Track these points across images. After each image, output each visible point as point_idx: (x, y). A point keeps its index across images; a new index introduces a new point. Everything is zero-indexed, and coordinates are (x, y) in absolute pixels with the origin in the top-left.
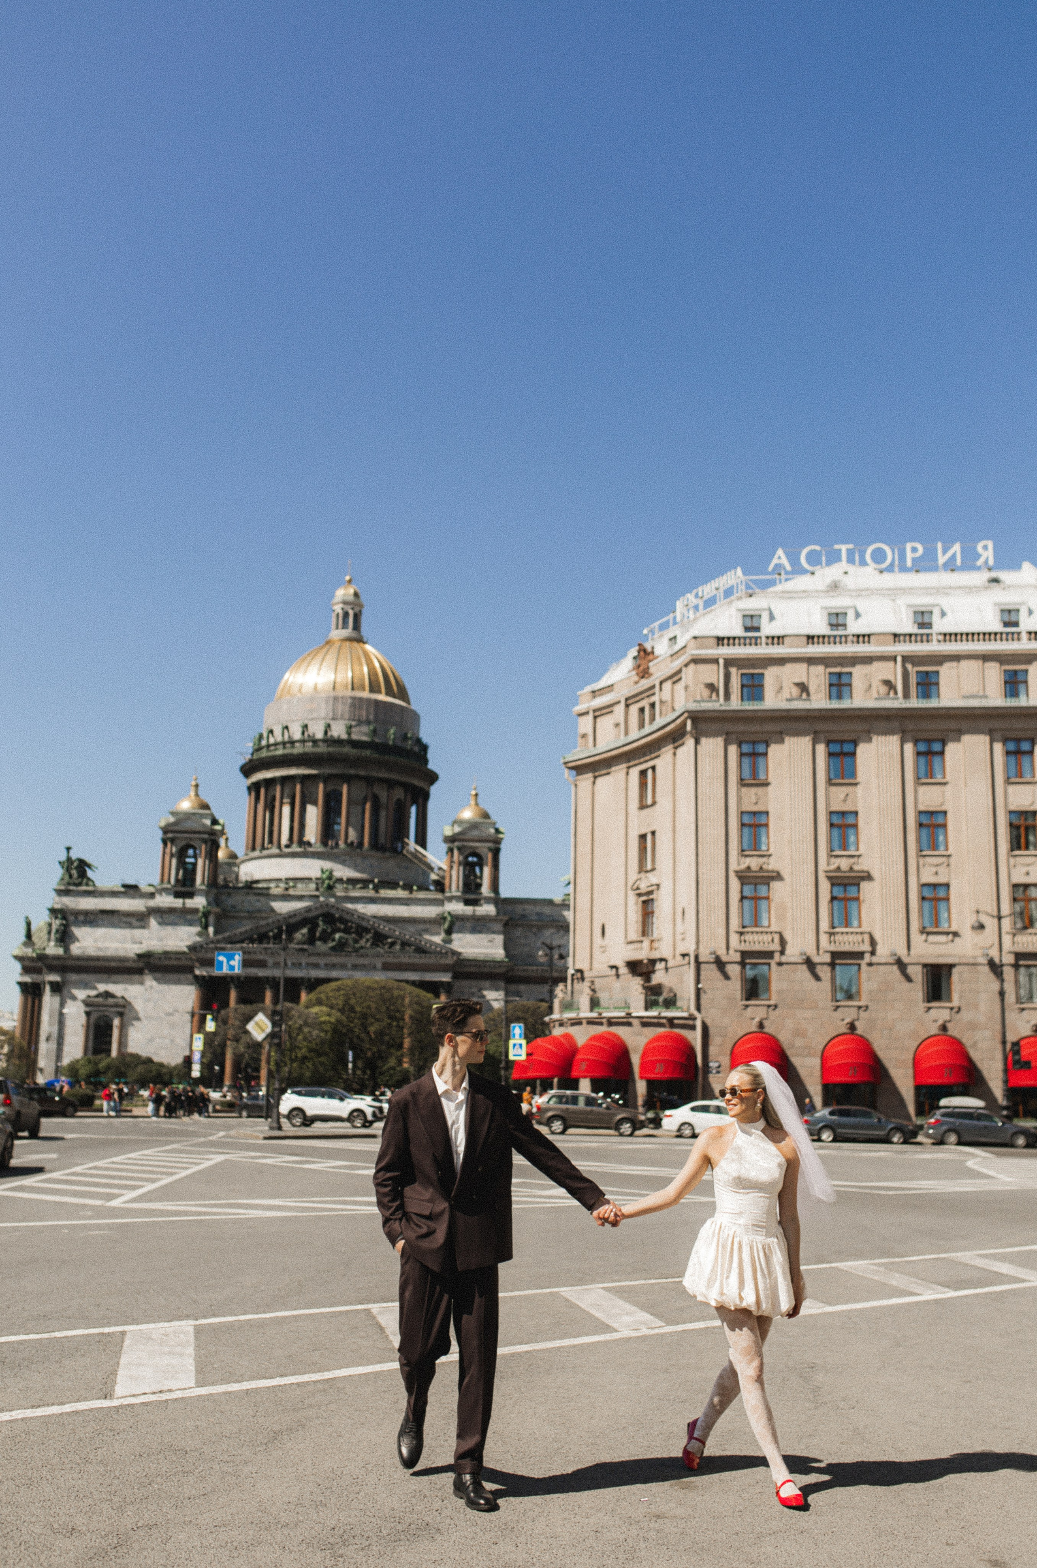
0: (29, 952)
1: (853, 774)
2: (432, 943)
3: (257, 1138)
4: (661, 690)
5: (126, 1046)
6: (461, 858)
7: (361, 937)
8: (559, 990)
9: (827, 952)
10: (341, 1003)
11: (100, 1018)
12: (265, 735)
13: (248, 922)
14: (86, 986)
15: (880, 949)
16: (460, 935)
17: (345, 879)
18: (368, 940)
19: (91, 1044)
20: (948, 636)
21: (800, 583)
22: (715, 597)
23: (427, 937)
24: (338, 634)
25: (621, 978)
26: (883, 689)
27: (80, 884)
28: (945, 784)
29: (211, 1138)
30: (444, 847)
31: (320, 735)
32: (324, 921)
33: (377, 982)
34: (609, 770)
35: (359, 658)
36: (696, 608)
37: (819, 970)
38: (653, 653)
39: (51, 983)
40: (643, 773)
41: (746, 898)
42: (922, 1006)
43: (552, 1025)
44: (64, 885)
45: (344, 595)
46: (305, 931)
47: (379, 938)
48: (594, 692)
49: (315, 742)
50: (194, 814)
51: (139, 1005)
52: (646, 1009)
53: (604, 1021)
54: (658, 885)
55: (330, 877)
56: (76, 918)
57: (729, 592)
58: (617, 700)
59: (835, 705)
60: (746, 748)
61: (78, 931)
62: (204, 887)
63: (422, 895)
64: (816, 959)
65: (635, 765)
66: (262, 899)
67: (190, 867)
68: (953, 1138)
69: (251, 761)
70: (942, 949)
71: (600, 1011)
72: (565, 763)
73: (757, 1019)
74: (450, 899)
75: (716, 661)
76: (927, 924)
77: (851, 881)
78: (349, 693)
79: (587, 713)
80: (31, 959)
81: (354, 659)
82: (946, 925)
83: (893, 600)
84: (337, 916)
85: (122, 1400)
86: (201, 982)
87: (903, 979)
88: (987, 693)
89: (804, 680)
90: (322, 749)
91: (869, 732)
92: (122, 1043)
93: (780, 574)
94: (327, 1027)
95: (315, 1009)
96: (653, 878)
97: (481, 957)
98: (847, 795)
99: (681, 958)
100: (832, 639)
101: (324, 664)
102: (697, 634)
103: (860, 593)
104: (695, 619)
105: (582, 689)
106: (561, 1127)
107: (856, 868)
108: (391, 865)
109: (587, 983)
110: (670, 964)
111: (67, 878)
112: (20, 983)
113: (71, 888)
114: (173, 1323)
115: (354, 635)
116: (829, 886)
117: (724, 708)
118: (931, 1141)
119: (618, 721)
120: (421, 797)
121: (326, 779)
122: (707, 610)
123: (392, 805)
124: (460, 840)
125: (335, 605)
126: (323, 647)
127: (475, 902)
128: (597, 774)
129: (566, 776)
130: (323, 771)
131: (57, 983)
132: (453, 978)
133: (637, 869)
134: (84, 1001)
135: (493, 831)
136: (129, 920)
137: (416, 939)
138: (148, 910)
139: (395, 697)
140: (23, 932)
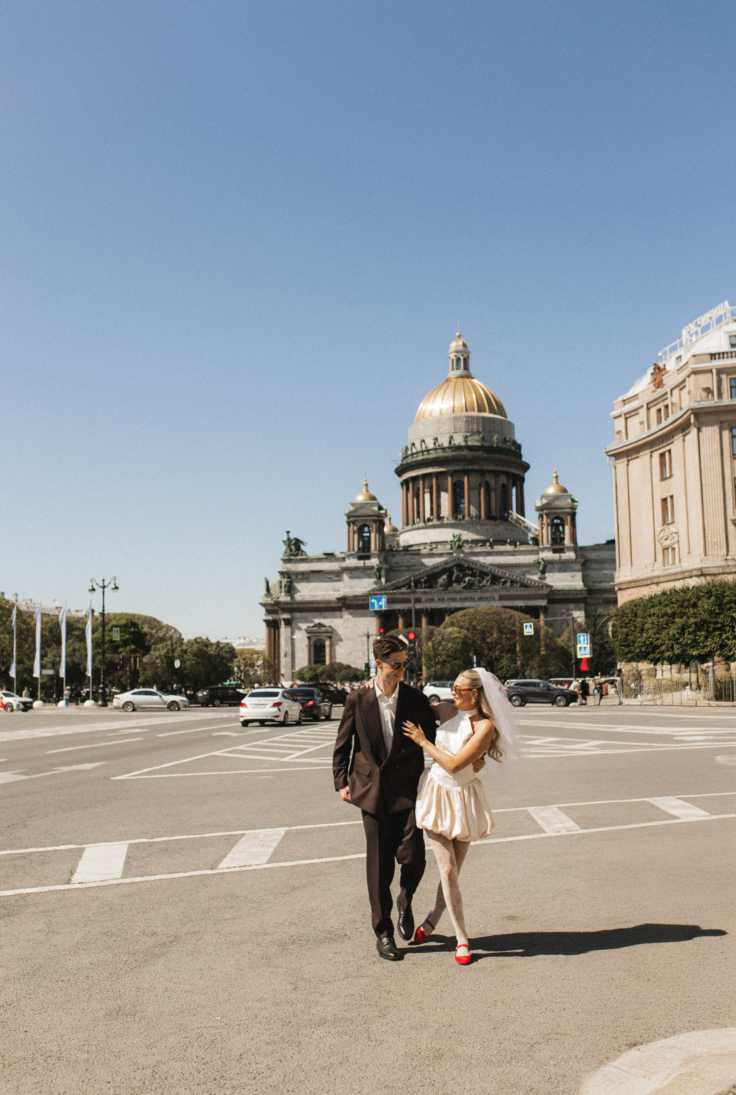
0: (269, 600)
2: (532, 581)
4: (672, 395)
5: (335, 658)
6: (549, 521)
7: (483, 579)
10: (466, 624)
11: (316, 640)
12: (410, 447)
13: (407, 573)
14: (306, 620)
16: (551, 574)
17: (470, 540)
18: (488, 581)
19: (312, 658)
22: (709, 324)
23: (529, 576)
24: (453, 374)
27: (297, 555)
30: (537, 514)
31: (446, 444)
32: (458, 571)
34: (637, 455)
35: (469, 389)
36: (696, 333)
38: (665, 369)
39: (284, 619)
40: (662, 455)
44: (287, 556)
45: (456, 346)
46: (445, 577)
47: (495, 579)
48: (624, 401)
49: (443, 449)
50: (366, 504)
51: (340, 631)
54: (676, 533)
55: (459, 540)
56: (297, 577)
57: (719, 320)
58: (640, 405)
61: (299, 586)
62: (376, 552)
63: (523, 548)
65: (657, 450)
66: (416, 557)
67: (366, 539)
69: (401, 465)
72: (607, 453)
74: (543, 549)
75: (711, 371)
78: (465, 414)
79: (621, 416)
80: (271, 605)
81: (466, 390)
84: (466, 565)
85: (220, 870)
86: (379, 614)
90: (449, 453)
92: (332, 656)
94: (458, 641)
95: (450, 629)
96: (672, 528)
97: (567, 588)
101: (446, 395)
102: (695, 354)
104: (697, 341)
105: (616, 399)
108: (501, 529)
111: (288, 551)
112: (265, 621)
113: (292, 557)
115: (465, 373)
117: (717, 405)
119: (642, 420)
120: (519, 481)
121: (453, 473)
122: (704, 334)
123: (499, 488)
124: (547, 509)
125: (450, 353)
126: (444, 384)
127: (561, 551)
128: (629, 458)
129: (608, 461)
130: (450, 468)
131: (288, 619)
132: (548, 603)
133: (661, 523)
134: (306, 630)
135: (570, 501)
136: (330, 576)
137: (520, 578)
138: (342, 570)
139: (496, 414)
140: (264, 588)
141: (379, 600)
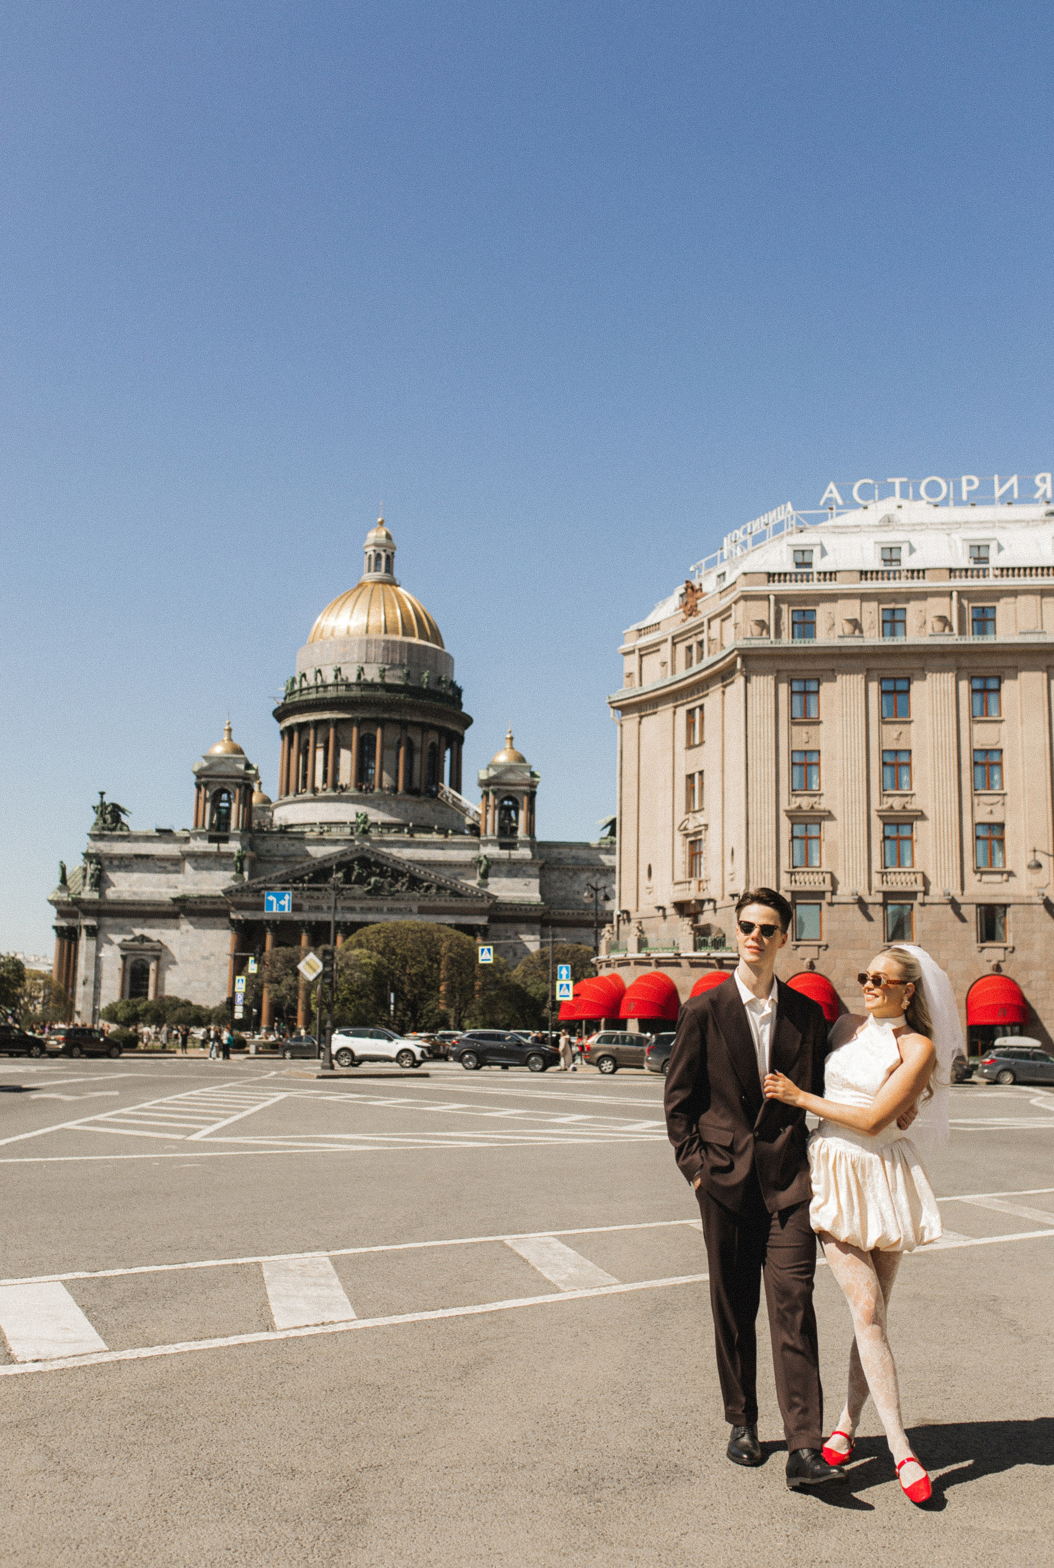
0: (64, 897)
1: (907, 712)
2: (468, 887)
3: (310, 1077)
4: (709, 627)
5: (163, 990)
6: (496, 802)
7: (397, 881)
8: (606, 932)
9: (879, 892)
10: (381, 945)
11: (136, 962)
12: (298, 679)
13: (283, 866)
14: (121, 930)
15: (933, 890)
16: (495, 879)
17: (380, 823)
18: (403, 884)
19: (127, 988)
20: (1005, 571)
21: (852, 517)
22: (764, 532)
23: (463, 881)
24: (370, 577)
25: (669, 918)
26: (939, 626)
27: (114, 829)
28: (1001, 721)
29: (263, 1077)
30: (480, 791)
31: (353, 679)
32: (361, 867)
33: (417, 924)
34: (655, 710)
35: (392, 602)
36: (744, 543)
37: (871, 910)
38: (701, 590)
39: (87, 927)
40: (690, 712)
41: (797, 837)
42: (976, 946)
43: (599, 966)
44: (98, 830)
45: (376, 537)
46: (341, 874)
47: (415, 882)
48: (639, 630)
49: (348, 686)
50: (228, 758)
51: (174, 949)
52: (695, 950)
53: (652, 961)
54: (706, 826)
55: (365, 821)
56: (111, 862)
57: (779, 528)
58: (663, 639)
59: (889, 641)
60: (797, 687)
61: (114, 876)
62: (238, 832)
63: (458, 839)
64: (868, 899)
65: (683, 705)
66: (296, 843)
67: (224, 811)
68: (1008, 1077)
69: (283, 705)
70: (996, 889)
71: (648, 951)
72: (610, 703)
73: (808, 960)
74: (486, 843)
75: (767, 598)
76: (981, 863)
77: (903, 821)
78: (383, 636)
79: (633, 652)
80: (67, 904)
81: (387, 602)
82: (1001, 865)
83: (949, 535)
84: (372, 860)
85: (287, 1332)
86: (237, 926)
87: (956, 919)
88: (1045, 629)
89: (857, 616)
90: (356, 692)
91: (923, 669)
92: (159, 986)
93: (831, 509)
94: (368, 969)
95: (356, 952)
96: (701, 819)
97: (516, 901)
98: (901, 733)
99: (731, 898)
100: (886, 575)
101: (357, 607)
102: (747, 570)
103: (915, 527)
104: (744, 556)
105: (628, 627)
106: (612, 1067)
107: (909, 807)
108: (425, 810)
109: (634, 924)
110: (718, 905)
111: (101, 822)
112: (55, 927)
113: (106, 832)
114: (306, 1254)
115: (386, 577)
116: (882, 826)
117: (774, 645)
118: (986, 1080)
119: (665, 660)
120: (456, 741)
121: (360, 723)
122: (756, 547)
123: (427, 750)
124: (494, 784)
125: (368, 546)
126: (355, 590)
127: (511, 846)
128: (643, 714)
129: (612, 715)
130: (357, 715)
131: (93, 927)
132: (489, 921)
133: (684, 809)
134: (119, 945)
135: (528, 774)
136: (164, 865)
137: (451, 883)
138: (183, 855)
139: (428, 641)
140: (58, 877)
141: (280, 898)
